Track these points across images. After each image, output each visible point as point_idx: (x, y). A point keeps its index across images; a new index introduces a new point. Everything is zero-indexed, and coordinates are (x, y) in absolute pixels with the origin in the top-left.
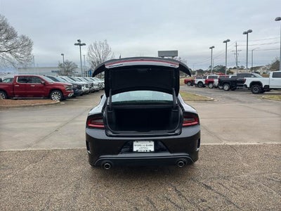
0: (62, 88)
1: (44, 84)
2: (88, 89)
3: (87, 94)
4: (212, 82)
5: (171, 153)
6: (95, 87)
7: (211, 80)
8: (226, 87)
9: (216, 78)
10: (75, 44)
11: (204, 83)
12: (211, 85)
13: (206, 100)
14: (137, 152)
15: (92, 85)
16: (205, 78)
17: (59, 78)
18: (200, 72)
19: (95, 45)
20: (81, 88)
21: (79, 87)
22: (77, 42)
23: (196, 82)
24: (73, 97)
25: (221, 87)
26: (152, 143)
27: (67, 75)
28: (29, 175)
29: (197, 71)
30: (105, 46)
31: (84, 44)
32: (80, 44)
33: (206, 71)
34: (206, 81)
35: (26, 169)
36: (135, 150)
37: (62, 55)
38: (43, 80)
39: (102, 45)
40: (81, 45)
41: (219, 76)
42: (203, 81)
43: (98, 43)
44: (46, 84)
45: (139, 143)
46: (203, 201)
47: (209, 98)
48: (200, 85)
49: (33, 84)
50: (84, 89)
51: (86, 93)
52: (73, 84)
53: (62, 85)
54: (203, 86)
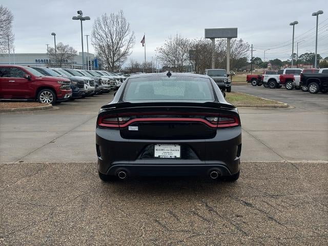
0: (55, 85)
1: (29, 79)
2: (93, 88)
3: (92, 95)
4: (292, 80)
5: (202, 160)
6: (104, 86)
7: (289, 76)
8: (313, 88)
9: (298, 72)
10: (74, 18)
11: (278, 81)
12: (289, 85)
13: (275, 107)
14: (159, 158)
15: (100, 82)
16: (280, 72)
17: (50, 70)
18: (277, 63)
19: (105, 19)
20: (83, 87)
21: (81, 84)
22: (77, 15)
23: (266, 80)
24: (71, 99)
25: (305, 88)
26: (178, 148)
27: (60, 66)
28: (23, 188)
29: (271, 62)
30: (120, 20)
31: (88, 18)
32: (81, 17)
33: (286, 62)
34: (281, 78)
35: (19, 182)
36: (156, 155)
37: (54, 34)
38: (28, 73)
39: (115, 19)
40: (82, 19)
41: (302, 70)
42: (277, 77)
43: (109, 15)
44: (31, 79)
45: (162, 147)
46: (238, 216)
47: (280, 103)
48: (273, 84)
49: (12, 79)
50: (88, 87)
51: (90, 95)
52: (72, 80)
53: (56, 81)
54: (278, 86)
